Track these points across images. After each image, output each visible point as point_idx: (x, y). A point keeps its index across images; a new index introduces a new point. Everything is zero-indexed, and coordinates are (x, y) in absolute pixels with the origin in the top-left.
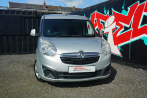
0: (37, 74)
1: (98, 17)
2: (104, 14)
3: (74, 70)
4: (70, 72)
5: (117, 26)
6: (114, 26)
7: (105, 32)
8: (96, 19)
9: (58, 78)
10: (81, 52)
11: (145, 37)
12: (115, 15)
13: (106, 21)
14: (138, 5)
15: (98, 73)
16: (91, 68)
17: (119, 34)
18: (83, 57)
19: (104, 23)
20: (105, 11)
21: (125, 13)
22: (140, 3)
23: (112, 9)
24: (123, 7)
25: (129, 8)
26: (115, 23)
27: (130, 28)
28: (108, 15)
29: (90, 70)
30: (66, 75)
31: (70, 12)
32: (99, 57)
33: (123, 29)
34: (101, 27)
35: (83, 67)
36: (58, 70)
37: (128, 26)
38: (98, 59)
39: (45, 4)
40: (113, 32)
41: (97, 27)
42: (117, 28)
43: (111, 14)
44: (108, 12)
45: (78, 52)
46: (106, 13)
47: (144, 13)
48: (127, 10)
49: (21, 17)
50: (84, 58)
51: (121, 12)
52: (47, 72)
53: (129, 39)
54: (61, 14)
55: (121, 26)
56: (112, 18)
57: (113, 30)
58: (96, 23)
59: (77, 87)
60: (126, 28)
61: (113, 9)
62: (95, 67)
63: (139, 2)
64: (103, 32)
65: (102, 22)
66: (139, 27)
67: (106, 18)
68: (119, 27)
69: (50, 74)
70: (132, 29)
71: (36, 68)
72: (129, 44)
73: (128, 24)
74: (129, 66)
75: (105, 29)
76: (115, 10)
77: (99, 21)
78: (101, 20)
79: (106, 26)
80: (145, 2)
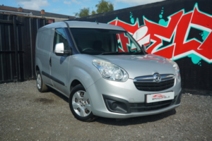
0: (76, 111)
2: (131, 23)
4: (149, 102)
5: (152, 40)
6: (147, 40)
7: (132, 48)
10: (157, 74)
11: (192, 54)
12: (148, 24)
13: (133, 33)
14: (183, 15)
17: (155, 51)
18: (160, 80)
20: (132, 20)
21: (164, 24)
22: (186, 11)
23: (144, 18)
24: (161, 16)
25: (169, 18)
26: (149, 35)
27: (171, 42)
28: (137, 25)
32: (174, 79)
33: (161, 44)
34: (125, 41)
36: (132, 101)
37: (169, 40)
38: (173, 83)
41: (119, 41)
42: (152, 43)
43: (141, 23)
44: (137, 21)
45: (153, 73)
46: (134, 22)
47: (191, 25)
48: (166, 20)
50: (161, 82)
51: (158, 22)
52: (114, 104)
53: (170, 57)
55: (159, 41)
56: (144, 29)
60: (166, 43)
61: (146, 17)
63: (183, 10)
64: (129, 48)
66: (185, 42)
68: (154, 42)
70: (174, 44)
71: (74, 102)
73: (169, 38)
75: (133, 44)
76: (149, 19)
80: (193, 11)
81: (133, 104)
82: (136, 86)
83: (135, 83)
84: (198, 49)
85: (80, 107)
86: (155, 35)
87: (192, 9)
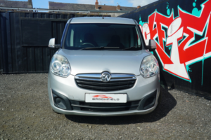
1: (159, 20)
2: (167, 15)
3: (93, 99)
4: (87, 101)
5: (185, 34)
6: (180, 33)
7: (167, 43)
8: (155, 23)
9: (72, 109)
10: (107, 72)
13: (168, 25)
15: (133, 105)
16: (120, 97)
17: (187, 46)
18: (108, 80)
19: (166, 29)
20: (168, 11)
21: (197, 13)
23: (179, 8)
24: (194, 4)
25: (203, 6)
26: (182, 28)
27: (203, 36)
28: (172, 17)
29: (118, 99)
30: (82, 104)
31: (121, 14)
32: (135, 80)
33: (193, 39)
34: (161, 35)
35: (107, 95)
36: (71, 98)
37: (201, 34)
38: (134, 84)
39: (97, 3)
40: (179, 42)
41: (157, 35)
42: (184, 37)
43: (176, 15)
44: (173, 13)
45: (101, 72)
46: (170, 13)
48: (199, 8)
49: (53, 22)
50: (109, 82)
51: (191, 12)
52: (58, 99)
53: (202, 55)
54: (110, 16)
56: (178, 22)
57: (179, 40)
58: (155, 30)
59: (103, 123)
60: (198, 37)
61: (180, 7)
62: (126, 95)
64: (165, 43)
65: (163, 28)
67: (169, 22)
68: (187, 35)
69: (61, 103)
70: (206, 38)
72: (201, 62)
73: (201, 31)
74: (201, 96)
75: (168, 39)
76: (183, 9)
77: (159, 26)
78: (162, 25)
79: (169, 34)
82: (77, 83)
83: (76, 80)
86: (188, 28)
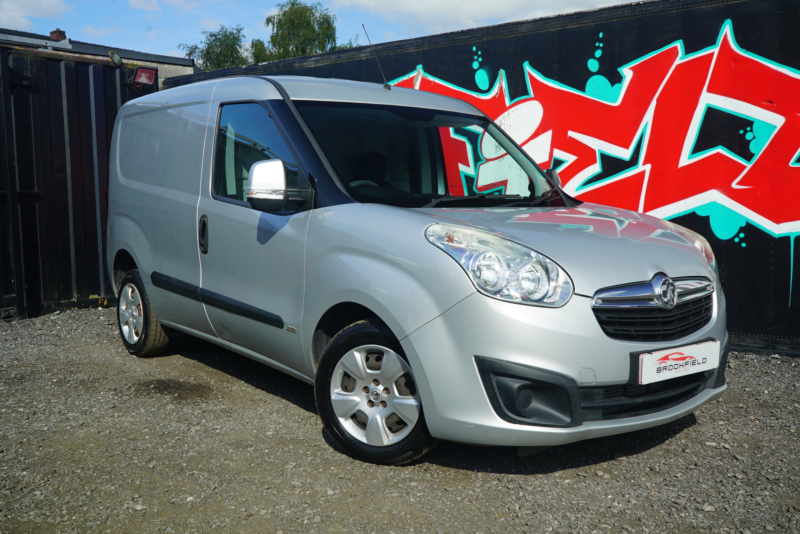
2: (476, 88)
5: (559, 154)
7: (482, 182)
9: (582, 420)
10: (661, 276)
11: (713, 204)
12: (543, 94)
14: (678, 61)
18: (675, 300)
19: (473, 137)
20: (481, 78)
22: (688, 50)
23: (527, 68)
24: (593, 65)
25: (627, 72)
28: (500, 97)
32: (710, 297)
33: (596, 168)
37: (625, 154)
42: (558, 163)
44: (502, 82)
47: (708, 99)
50: (679, 307)
51: (583, 89)
52: (521, 394)
55: (585, 156)
56: (528, 113)
60: (612, 165)
62: (718, 343)
63: (679, 44)
64: (470, 180)
65: (460, 131)
66: (686, 159)
69: (536, 404)
70: (644, 168)
73: (627, 146)
75: (484, 168)
76: (546, 74)
79: (488, 152)
80: (715, 50)
81: (589, 391)
82: (601, 322)
83: (595, 310)
84: (734, 185)
85: (365, 407)
86: (571, 134)
87: (713, 42)
